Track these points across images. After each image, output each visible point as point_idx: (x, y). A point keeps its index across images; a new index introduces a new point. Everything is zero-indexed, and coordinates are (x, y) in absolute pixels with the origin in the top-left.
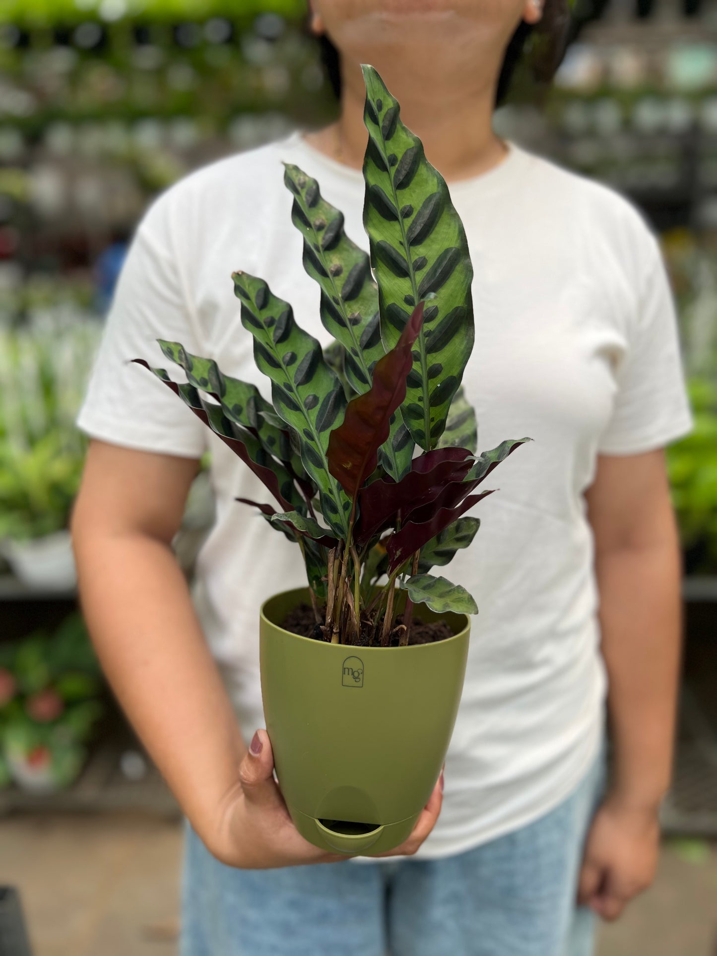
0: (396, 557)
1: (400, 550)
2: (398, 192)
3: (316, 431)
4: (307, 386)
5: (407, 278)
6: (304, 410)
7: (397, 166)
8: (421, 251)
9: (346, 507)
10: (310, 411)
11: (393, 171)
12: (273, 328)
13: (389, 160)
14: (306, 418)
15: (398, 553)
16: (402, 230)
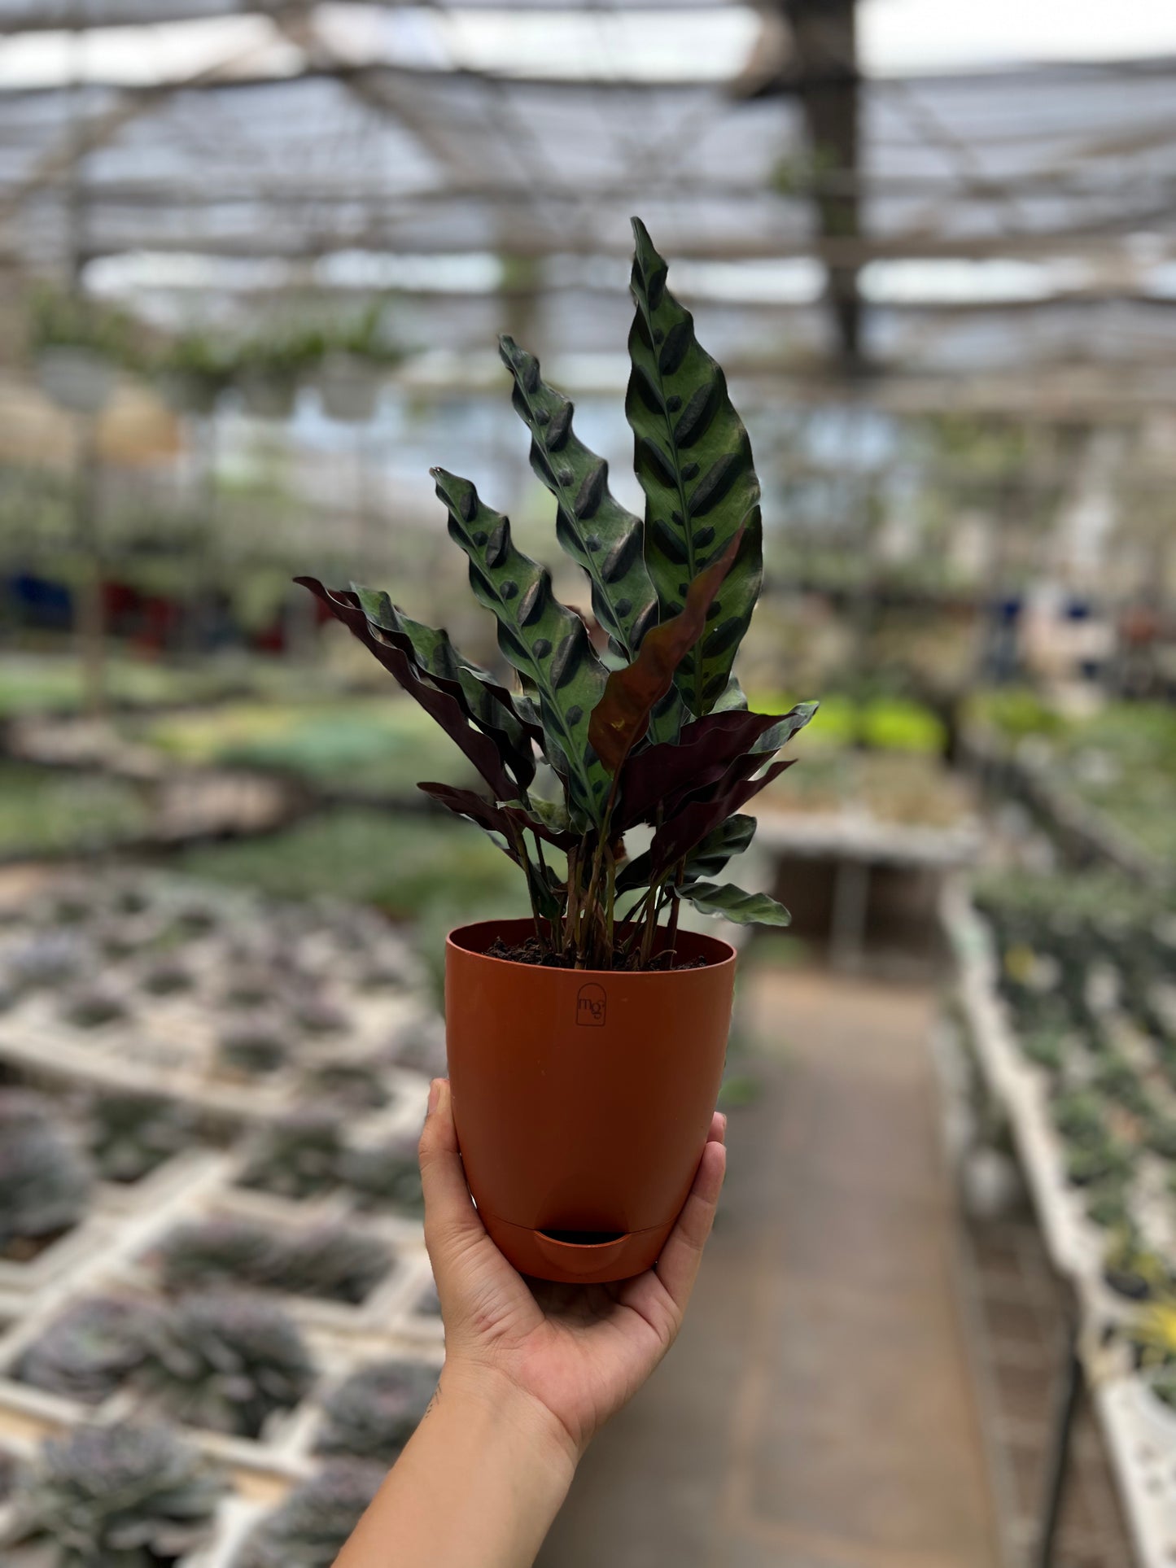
0: (666, 856)
1: (673, 844)
2: (664, 378)
3: (551, 687)
4: (534, 628)
5: (675, 490)
6: (534, 659)
7: (663, 344)
8: (692, 456)
9: (597, 788)
10: (541, 660)
11: (658, 350)
12: (485, 548)
13: (655, 337)
14: (537, 670)
15: (670, 849)
16: (669, 427)
